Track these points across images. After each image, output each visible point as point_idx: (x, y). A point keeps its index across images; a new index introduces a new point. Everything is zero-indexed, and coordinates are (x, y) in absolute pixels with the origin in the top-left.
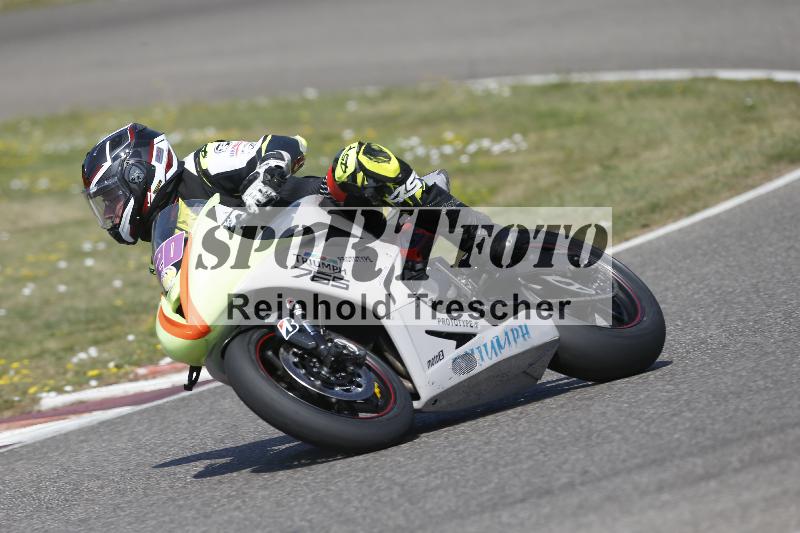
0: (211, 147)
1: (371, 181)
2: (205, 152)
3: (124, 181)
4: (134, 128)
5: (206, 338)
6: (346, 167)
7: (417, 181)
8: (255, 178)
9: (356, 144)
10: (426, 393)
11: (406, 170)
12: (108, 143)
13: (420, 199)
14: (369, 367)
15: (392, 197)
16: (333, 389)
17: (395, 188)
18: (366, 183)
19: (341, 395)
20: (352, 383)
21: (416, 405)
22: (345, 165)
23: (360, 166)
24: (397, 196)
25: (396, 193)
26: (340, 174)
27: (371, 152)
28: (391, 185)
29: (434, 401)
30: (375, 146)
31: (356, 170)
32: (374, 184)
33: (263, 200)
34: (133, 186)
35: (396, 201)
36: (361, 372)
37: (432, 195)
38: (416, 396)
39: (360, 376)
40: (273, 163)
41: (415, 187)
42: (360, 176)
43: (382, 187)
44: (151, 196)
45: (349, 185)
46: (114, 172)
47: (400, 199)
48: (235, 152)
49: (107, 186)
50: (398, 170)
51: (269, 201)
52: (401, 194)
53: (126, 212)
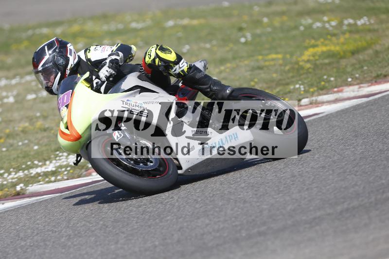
0: (92, 48)
1: (163, 63)
2: (90, 50)
3: (56, 65)
4: (57, 40)
5: (80, 140)
6: (151, 56)
7: (185, 63)
8: (104, 65)
9: (155, 46)
10: (185, 166)
11: (179, 58)
12: (46, 47)
13: (187, 71)
15: (173, 70)
16: (139, 165)
17: (174, 66)
18: (160, 64)
19: (143, 168)
21: (180, 172)
23: (157, 56)
24: (175, 71)
25: (174, 69)
26: (148, 60)
27: (162, 49)
28: (172, 65)
31: (155, 57)
32: (164, 64)
33: (108, 75)
34: (60, 67)
35: (175, 73)
37: (192, 70)
38: (180, 168)
40: (114, 57)
41: (184, 66)
42: (157, 60)
43: (168, 65)
44: (68, 72)
45: (152, 65)
46: (50, 60)
47: (177, 72)
48: (103, 51)
49: (47, 67)
50: (176, 58)
51: (111, 75)
52: (177, 69)
53: (57, 78)
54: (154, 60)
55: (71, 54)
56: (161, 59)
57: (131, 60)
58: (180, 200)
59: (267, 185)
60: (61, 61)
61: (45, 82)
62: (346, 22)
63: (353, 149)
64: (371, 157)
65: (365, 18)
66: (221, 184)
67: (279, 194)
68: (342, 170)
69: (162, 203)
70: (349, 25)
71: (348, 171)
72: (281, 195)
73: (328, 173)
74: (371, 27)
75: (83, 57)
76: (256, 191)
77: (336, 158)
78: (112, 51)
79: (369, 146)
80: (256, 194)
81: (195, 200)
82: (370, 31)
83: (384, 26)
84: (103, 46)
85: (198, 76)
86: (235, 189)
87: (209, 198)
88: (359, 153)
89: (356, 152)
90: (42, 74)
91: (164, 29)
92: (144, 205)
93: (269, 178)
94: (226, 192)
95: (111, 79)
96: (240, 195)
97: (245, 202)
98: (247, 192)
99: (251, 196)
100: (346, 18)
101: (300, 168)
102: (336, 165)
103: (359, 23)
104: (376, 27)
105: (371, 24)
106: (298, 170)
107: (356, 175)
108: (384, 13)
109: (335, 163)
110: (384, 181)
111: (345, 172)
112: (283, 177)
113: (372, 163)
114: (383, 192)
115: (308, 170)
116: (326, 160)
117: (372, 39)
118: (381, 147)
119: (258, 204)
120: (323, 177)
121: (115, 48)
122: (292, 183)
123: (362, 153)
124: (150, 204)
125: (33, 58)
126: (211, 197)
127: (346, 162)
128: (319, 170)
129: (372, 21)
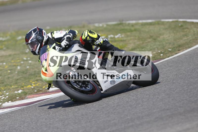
0: (55, 32)
1: (91, 39)
2: (54, 33)
3: (38, 40)
4: (38, 28)
6: (85, 36)
7: (101, 39)
8: (64, 39)
9: (87, 30)
10: (104, 89)
11: (99, 37)
12: (33, 31)
13: (102, 43)
14: (91, 83)
15: (96, 43)
16: (82, 88)
17: (96, 41)
19: (84, 89)
20: (87, 87)
21: (102, 92)
22: (85, 35)
23: (88, 35)
24: (97, 43)
25: (96, 42)
26: (84, 38)
27: (90, 32)
29: (106, 91)
30: (91, 31)
32: (92, 40)
33: (66, 44)
34: (40, 41)
35: (96, 44)
36: (89, 84)
37: (105, 42)
38: (102, 90)
39: (89, 85)
40: (68, 36)
41: (101, 40)
42: (88, 38)
43: (93, 40)
44: (43, 43)
45: (86, 40)
46: (35, 38)
47: (98, 43)
48: (61, 33)
49: (33, 41)
50: (97, 36)
51: (67, 45)
52: (98, 42)
53: (38, 47)
54: (87, 38)
55: (45, 35)
56: (90, 37)
57: (76, 38)
58: (24, 128)
59: (69, 119)
60: (40, 38)
61: (31, 49)
62: (109, 36)
63: (113, 101)
64: (122, 105)
65: (119, 34)
66: (46, 119)
67: (75, 124)
68: (107, 112)
69: (15, 129)
70: (111, 38)
71: (111, 112)
72: (76, 125)
73: (100, 113)
74: (122, 39)
75: (50, 37)
76: (63, 123)
77: (104, 106)
78: (66, 33)
79: (121, 99)
80: (63, 125)
81: (32, 128)
82: (122, 41)
83: (129, 38)
84: (61, 31)
85: (108, 45)
86: (53, 122)
87: (39, 127)
88: (116, 103)
89: (115, 103)
90: (30, 45)
91: (17, 41)
92: (6, 130)
93: (70, 116)
94: (48, 123)
95: (67, 47)
96: (55, 125)
97: (58, 128)
98: (59, 123)
99: (61, 125)
100: (110, 35)
101: (86, 111)
102: (104, 109)
103: (116, 37)
104: (125, 39)
105: (122, 37)
106: (85, 112)
107: (114, 114)
108: (129, 32)
109: (104, 108)
110: (128, 117)
111: (109, 113)
112: (77, 115)
113: (123, 108)
114: (129, 123)
115: (90, 112)
116: (99, 107)
117: (123, 45)
118: (127, 100)
119: (64, 129)
120: (98, 115)
121: (67, 32)
122: (81, 119)
123: (118, 103)
124: (9, 130)
125: (26, 37)
126: (40, 126)
127: (109, 108)
128: (96, 112)
129: (123, 36)
